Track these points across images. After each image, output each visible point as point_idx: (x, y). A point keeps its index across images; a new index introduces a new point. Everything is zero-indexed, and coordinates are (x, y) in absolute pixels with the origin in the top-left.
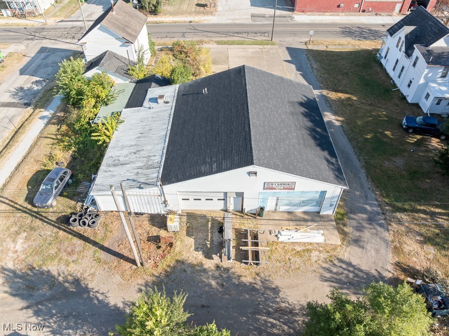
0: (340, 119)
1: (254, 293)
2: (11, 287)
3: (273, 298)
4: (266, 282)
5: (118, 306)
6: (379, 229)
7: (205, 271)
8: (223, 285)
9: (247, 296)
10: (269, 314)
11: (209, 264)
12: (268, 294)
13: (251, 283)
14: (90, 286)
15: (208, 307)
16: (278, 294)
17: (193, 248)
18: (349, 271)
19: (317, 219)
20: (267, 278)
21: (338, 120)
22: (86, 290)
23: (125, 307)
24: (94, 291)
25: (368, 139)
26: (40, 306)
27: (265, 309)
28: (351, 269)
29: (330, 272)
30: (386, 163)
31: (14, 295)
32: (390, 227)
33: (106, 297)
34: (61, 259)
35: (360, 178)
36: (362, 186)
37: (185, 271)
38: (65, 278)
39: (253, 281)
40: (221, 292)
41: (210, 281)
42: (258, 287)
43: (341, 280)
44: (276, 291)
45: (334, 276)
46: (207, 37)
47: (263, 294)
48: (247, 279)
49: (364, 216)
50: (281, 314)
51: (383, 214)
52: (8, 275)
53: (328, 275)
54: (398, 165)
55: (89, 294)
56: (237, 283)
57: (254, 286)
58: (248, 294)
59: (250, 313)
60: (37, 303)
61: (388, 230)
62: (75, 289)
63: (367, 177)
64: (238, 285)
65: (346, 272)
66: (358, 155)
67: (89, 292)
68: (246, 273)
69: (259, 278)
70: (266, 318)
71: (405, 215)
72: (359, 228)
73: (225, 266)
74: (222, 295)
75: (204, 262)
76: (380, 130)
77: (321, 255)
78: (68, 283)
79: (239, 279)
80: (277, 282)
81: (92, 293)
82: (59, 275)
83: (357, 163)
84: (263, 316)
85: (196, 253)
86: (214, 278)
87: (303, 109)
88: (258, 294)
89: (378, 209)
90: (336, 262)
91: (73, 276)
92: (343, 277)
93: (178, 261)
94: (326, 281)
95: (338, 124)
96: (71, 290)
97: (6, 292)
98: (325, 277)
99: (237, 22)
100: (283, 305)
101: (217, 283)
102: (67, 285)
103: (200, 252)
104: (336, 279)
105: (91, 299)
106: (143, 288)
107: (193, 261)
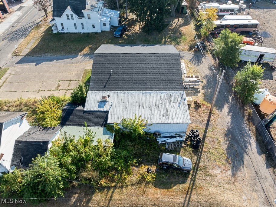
2: (240, 166)
3: (210, 76)
7: (206, 93)
8: (209, 88)
11: (202, 92)
13: (206, 81)
14: (227, 129)
16: (208, 75)
18: (194, 60)
22: (229, 130)
23: (230, 115)
24: (228, 127)
26: (243, 147)
29: (195, 64)
31: (243, 162)
33: (229, 122)
38: (228, 140)
40: (212, 88)
42: (207, 80)
50: (214, 75)
52: (235, 171)
55: (230, 129)
60: (243, 149)
67: (229, 129)
77: (189, 65)
80: (203, 75)
81: (229, 128)
82: (226, 144)
85: (199, 95)
90: (191, 62)
91: (225, 138)
93: (204, 101)
96: (231, 136)
97: (243, 167)
98: (198, 65)
100: (211, 74)
102: (229, 139)
103: (198, 94)
104: (197, 63)
105: (232, 128)
106: (220, 110)
107: (203, 96)
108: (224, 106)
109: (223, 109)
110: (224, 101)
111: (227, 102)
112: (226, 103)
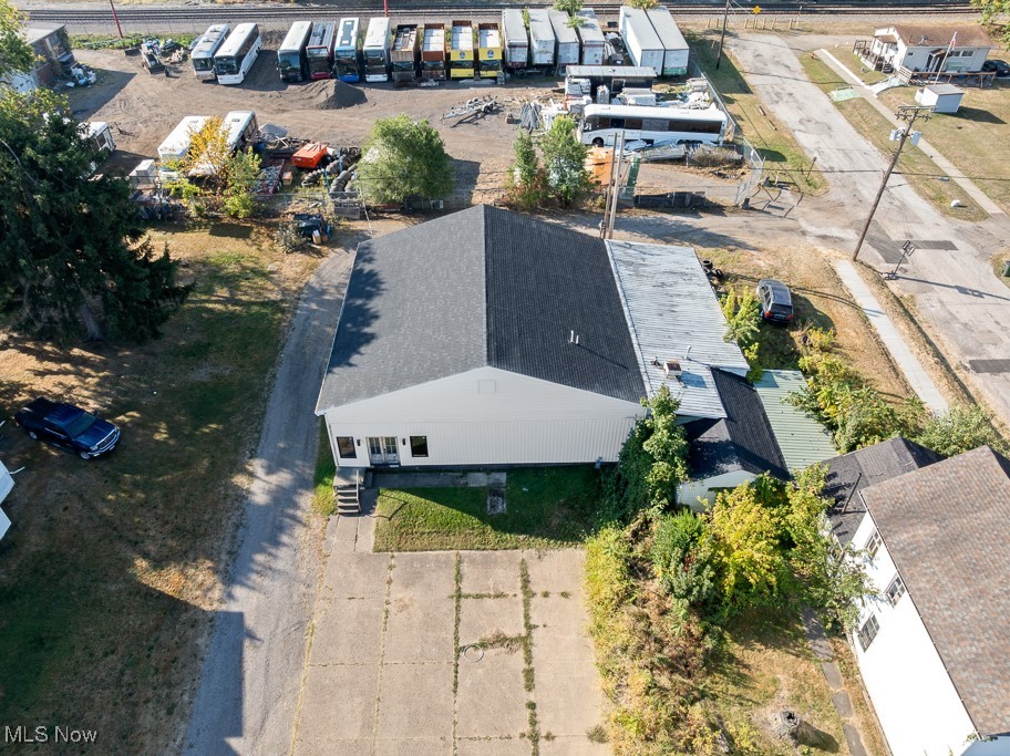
0: (240, 480)
6: (317, 286)
21: (252, 474)
25: (219, 423)
30: (227, 372)
35: (297, 344)
36: (302, 332)
51: (299, 299)
52: (747, 247)
60: (695, 231)
66: (269, 385)
76: (172, 442)
83: (282, 371)
89: (301, 304)
95: (257, 466)
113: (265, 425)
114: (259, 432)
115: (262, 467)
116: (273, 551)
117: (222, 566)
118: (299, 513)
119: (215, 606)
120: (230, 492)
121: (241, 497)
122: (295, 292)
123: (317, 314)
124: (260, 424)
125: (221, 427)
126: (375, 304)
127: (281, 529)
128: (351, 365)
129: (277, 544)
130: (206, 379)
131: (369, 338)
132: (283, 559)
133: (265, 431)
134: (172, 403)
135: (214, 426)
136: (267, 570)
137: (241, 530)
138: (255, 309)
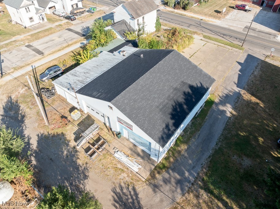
0: (234, 113)
1: (76, 170)
2: (6, 105)
3: (81, 179)
4: (86, 170)
5: (25, 136)
6: (179, 190)
7: (68, 145)
8: (68, 157)
9: (72, 169)
10: (71, 184)
11: (72, 143)
12: (81, 176)
13: (79, 165)
14: (25, 121)
15: (53, 161)
16: (85, 179)
17: (74, 132)
18: (132, 197)
19: (146, 159)
20: (88, 169)
21: (231, 113)
23: (27, 138)
24: (25, 124)
25: (240, 135)
26: (5, 118)
27: (72, 181)
28: (134, 197)
29: (122, 190)
30: (235, 157)
31: (4, 108)
32: (186, 195)
33: (26, 129)
34: (28, 105)
35: (203, 154)
36: (199, 160)
37: (61, 139)
38: (21, 114)
39: (81, 165)
40: (64, 159)
41: (65, 151)
42: (80, 169)
43: (122, 198)
44: (86, 177)
45: (121, 193)
46: (202, 31)
47: (79, 174)
48: (80, 162)
49: (178, 177)
50: (76, 189)
51: (193, 184)
52: (9, 100)
53: (118, 190)
54: (243, 164)
56: (74, 160)
57: (79, 167)
58: (73, 169)
59: (64, 177)
60: (6, 116)
61: (183, 195)
62: (21, 119)
63: (210, 157)
64: (73, 161)
65: (129, 197)
66: (220, 141)
67: (23, 123)
68: (82, 159)
69: (85, 165)
70: (68, 185)
71: (207, 196)
72: (166, 181)
73: (77, 149)
74: (63, 161)
75: (71, 141)
76: (257, 135)
77: (127, 178)
78: (21, 115)
79: (77, 159)
80: (91, 174)
81: (23, 124)
82: (21, 110)
83: (213, 145)
84: (68, 183)
85: (73, 135)
86: (68, 151)
87: (188, 90)
88: (77, 172)
90: (130, 188)
91: (24, 114)
92: (124, 198)
93: (62, 133)
94: (114, 192)
95: (229, 115)
96: (19, 118)
97: (3, 106)
98: (116, 190)
99: (232, 28)
100: (81, 186)
101: (67, 154)
103: (75, 136)
104: (120, 195)
105: (20, 126)
106: (40, 135)
107: (68, 137)
108: (38, 144)
109: (37, 140)
110: (39, 150)
111: (35, 152)
112: (37, 149)
113: (224, 126)
114: (227, 124)
115: (227, 114)
116: (228, 94)
117: (241, 96)
118: (220, 99)
119: (243, 91)
120: (238, 111)
121: (234, 108)
122: (192, 192)
123: (188, 167)
124: (226, 127)
125: (240, 133)
126: (181, 99)
127: (225, 97)
128: (201, 84)
129: (227, 95)
130: (245, 158)
131: (191, 87)
132: (226, 92)
133: (225, 124)
134: (258, 152)
135: (242, 134)
136: (230, 91)
137: (236, 101)
138: (216, 192)
